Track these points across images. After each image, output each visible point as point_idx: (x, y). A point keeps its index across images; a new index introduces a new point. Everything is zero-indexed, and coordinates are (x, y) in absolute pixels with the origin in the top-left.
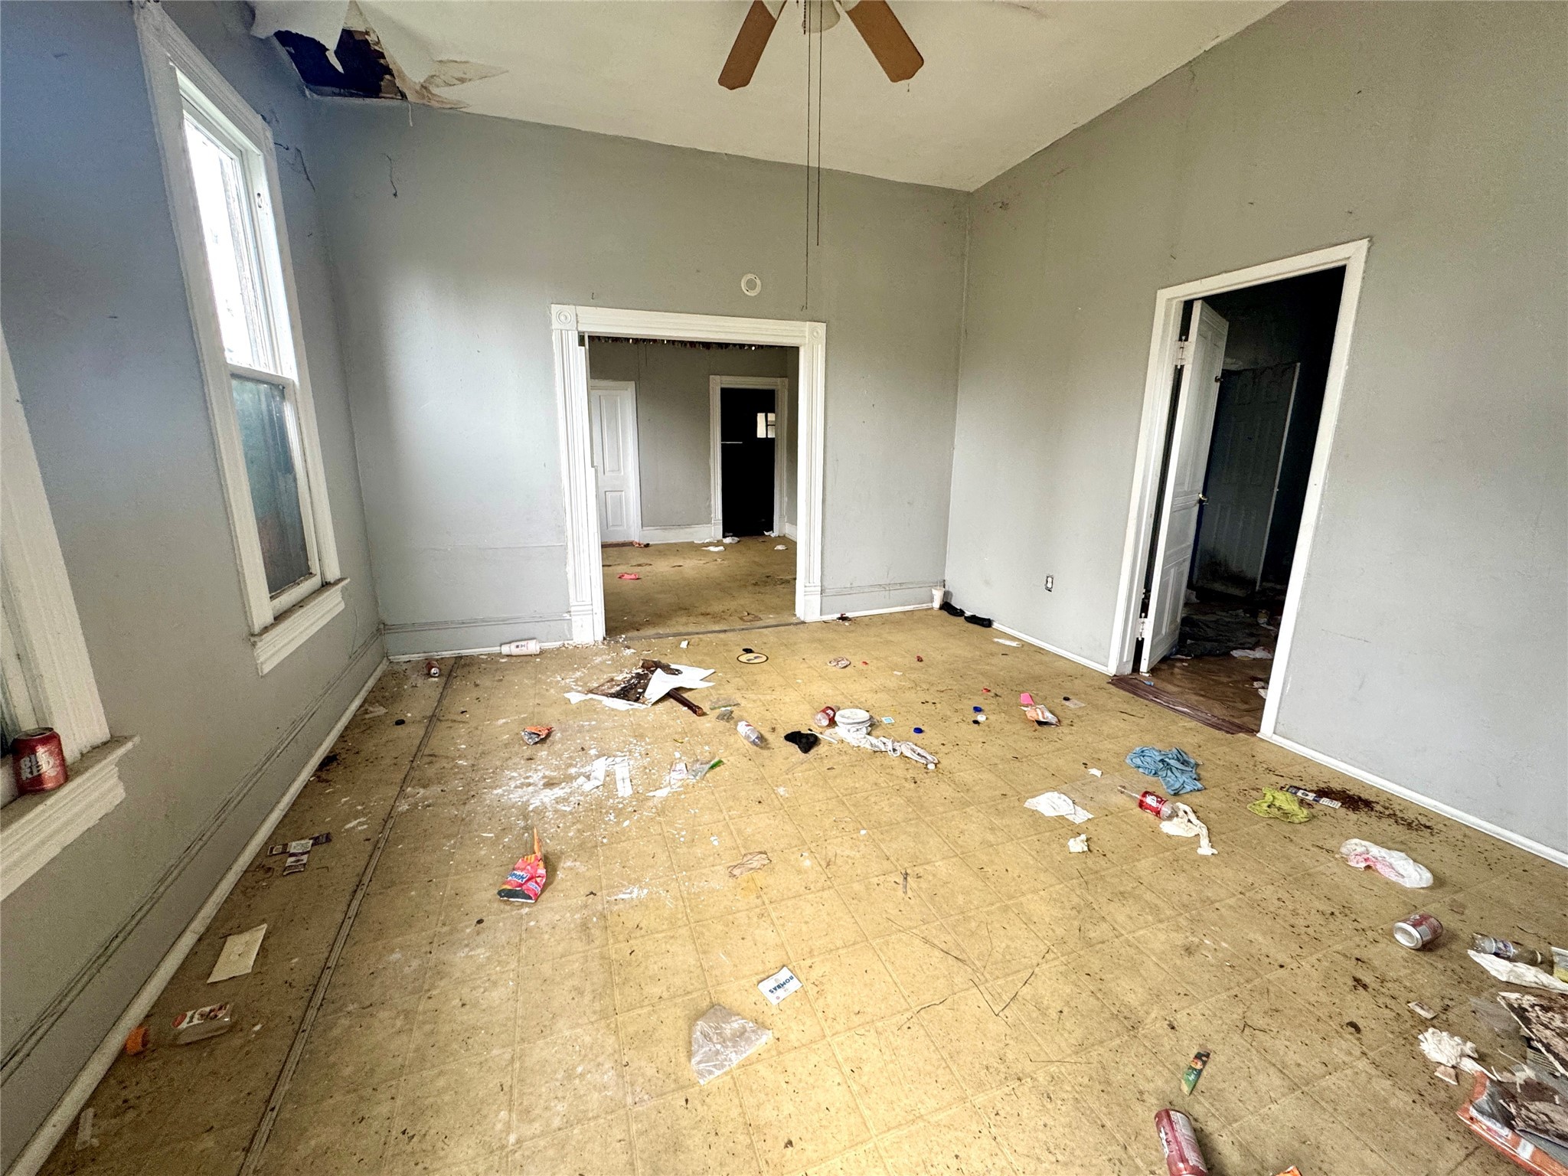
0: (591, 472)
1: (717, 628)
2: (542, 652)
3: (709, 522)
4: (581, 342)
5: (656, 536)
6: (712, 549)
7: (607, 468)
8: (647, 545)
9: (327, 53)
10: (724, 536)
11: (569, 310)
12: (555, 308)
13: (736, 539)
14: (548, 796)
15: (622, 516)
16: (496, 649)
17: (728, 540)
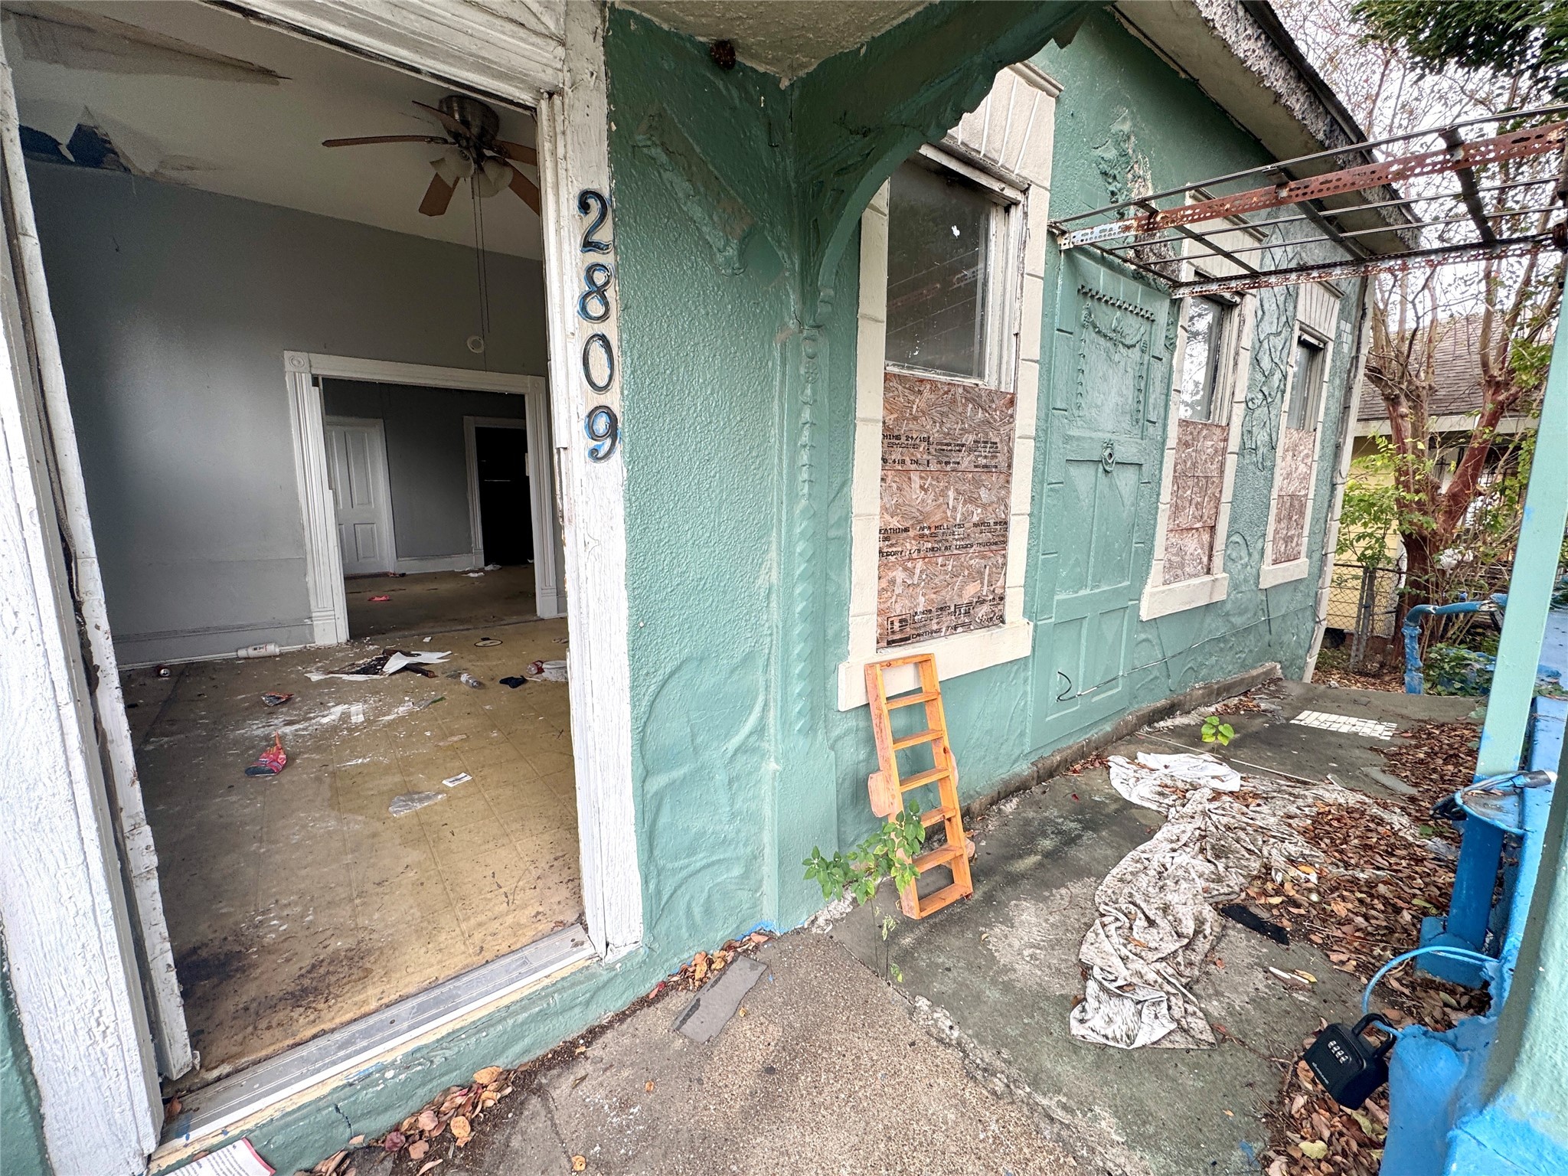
0: (329, 494)
1: (461, 627)
2: (281, 655)
3: (470, 552)
4: (315, 383)
5: (412, 566)
6: (471, 575)
7: (356, 501)
8: (403, 575)
9: (60, 147)
10: (486, 565)
11: (302, 357)
12: (287, 354)
13: (499, 566)
14: (288, 729)
15: (374, 546)
16: (233, 655)
17: (489, 568)
